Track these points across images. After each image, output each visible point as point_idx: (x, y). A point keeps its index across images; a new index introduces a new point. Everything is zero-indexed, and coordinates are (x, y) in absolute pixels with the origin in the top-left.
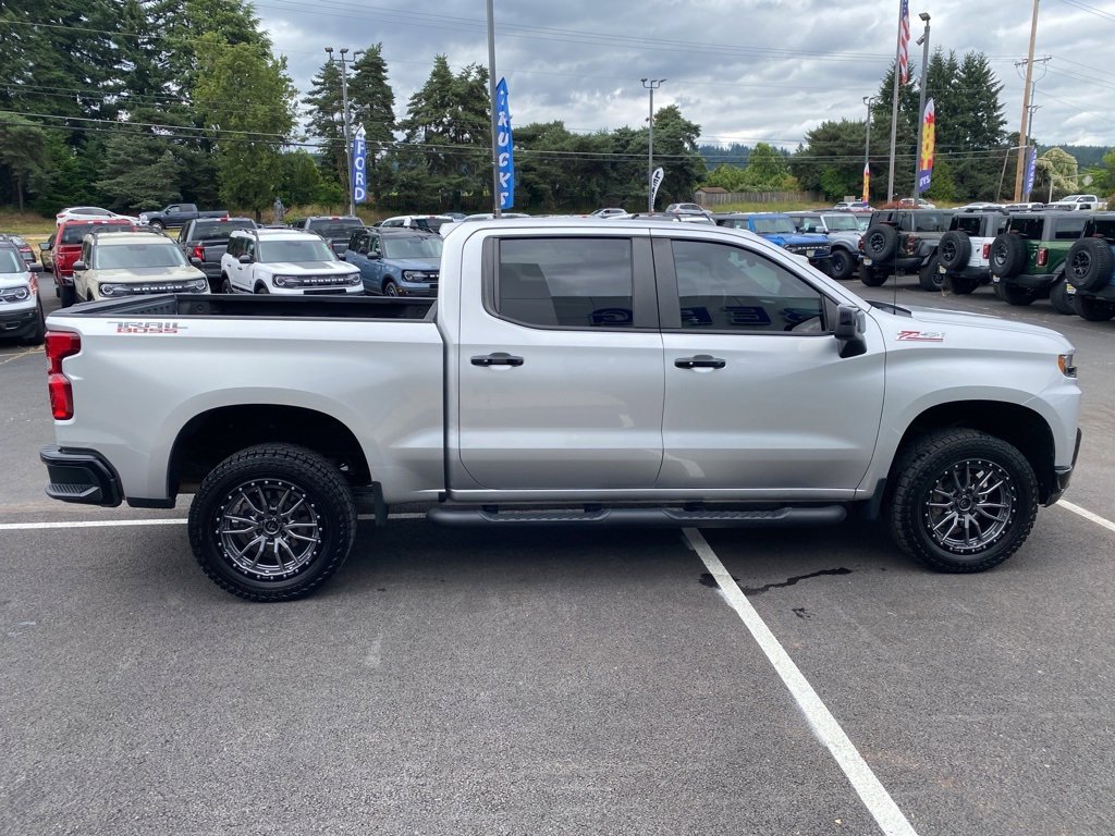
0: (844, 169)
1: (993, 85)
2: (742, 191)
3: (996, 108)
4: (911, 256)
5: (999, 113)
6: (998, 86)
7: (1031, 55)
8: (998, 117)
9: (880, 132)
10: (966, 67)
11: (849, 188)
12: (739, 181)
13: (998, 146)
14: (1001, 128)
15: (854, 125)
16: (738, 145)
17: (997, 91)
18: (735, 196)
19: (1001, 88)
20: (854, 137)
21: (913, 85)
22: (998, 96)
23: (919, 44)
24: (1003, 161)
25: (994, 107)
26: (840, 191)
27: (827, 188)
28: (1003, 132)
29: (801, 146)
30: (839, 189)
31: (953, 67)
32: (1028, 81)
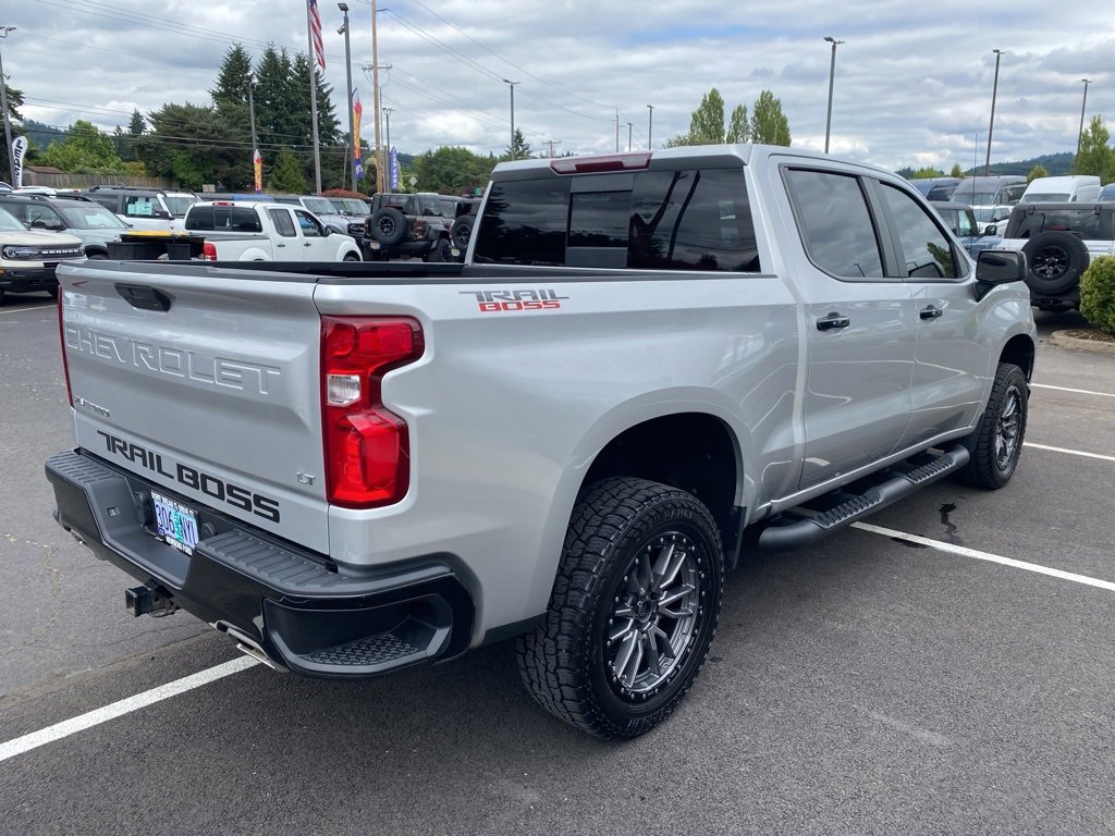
0: (198, 156)
1: (325, 86)
2: (81, 173)
3: (330, 109)
4: (420, 240)
5: (332, 113)
6: (329, 88)
7: (375, 62)
8: (332, 117)
9: (229, 121)
10: (299, 66)
11: (204, 176)
12: (74, 162)
13: (335, 144)
14: (337, 127)
15: (200, 111)
16: (32, 121)
17: (328, 93)
18: (75, 178)
19: (331, 90)
20: (203, 123)
21: (252, 76)
22: (330, 96)
23: (340, 33)
24: (343, 159)
25: (328, 107)
26: (195, 179)
27: (181, 175)
28: (337, 131)
29: (119, 129)
30: (194, 177)
31: (287, 64)
32: (376, 86)
